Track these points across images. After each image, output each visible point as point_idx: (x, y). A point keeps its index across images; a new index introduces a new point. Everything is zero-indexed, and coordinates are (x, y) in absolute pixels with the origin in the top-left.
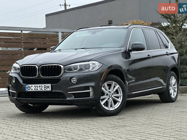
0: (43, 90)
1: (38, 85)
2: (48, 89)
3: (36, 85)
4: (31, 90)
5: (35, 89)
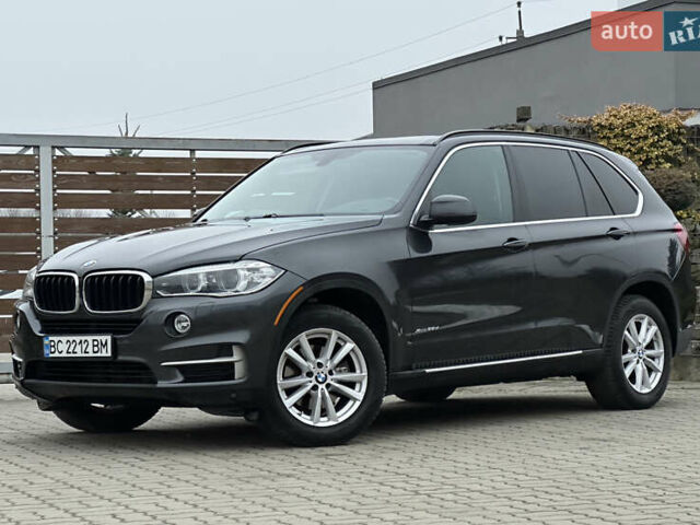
0: (91, 354)
1: (78, 339)
2: (104, 351)
3: (71, 338)
4: (57, 355)
5: (68, 352)
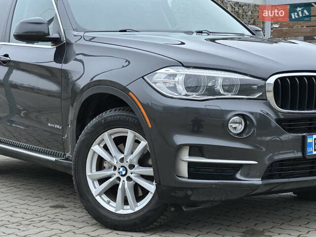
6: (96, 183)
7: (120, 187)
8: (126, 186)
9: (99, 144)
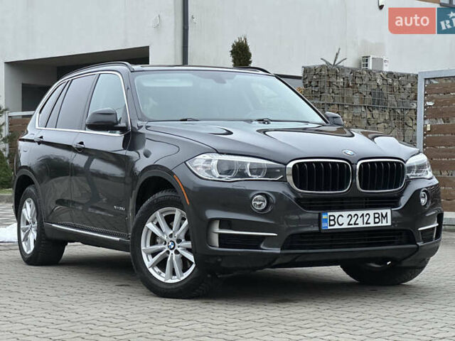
6: (150, 257)
7: (169, 259)
8: (174, 259)
9: (152, 222)
